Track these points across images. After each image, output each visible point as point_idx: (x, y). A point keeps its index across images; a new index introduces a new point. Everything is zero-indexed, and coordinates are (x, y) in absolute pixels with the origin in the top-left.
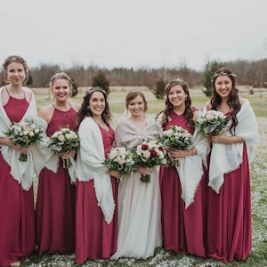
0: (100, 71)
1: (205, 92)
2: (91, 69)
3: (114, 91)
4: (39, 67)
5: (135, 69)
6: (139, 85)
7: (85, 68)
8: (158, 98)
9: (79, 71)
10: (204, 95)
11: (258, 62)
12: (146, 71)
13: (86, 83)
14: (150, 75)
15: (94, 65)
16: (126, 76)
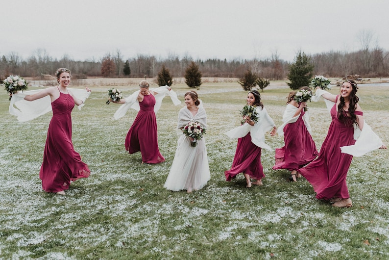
0: (193, 63)
1: (289, 85)
2: (185, 61)
3: (206, 81)
4: (137, 58)
5: (228, 61)
6: (231, 77)
7: (180, 59)
8: (246, 89)
9: (174, 62)
10: (288, 87)
11: (353, 54)
12: (238, 63)
13: (180, 74)
14: (243, 66)
15: (188, 57)
16: (219, 68)
